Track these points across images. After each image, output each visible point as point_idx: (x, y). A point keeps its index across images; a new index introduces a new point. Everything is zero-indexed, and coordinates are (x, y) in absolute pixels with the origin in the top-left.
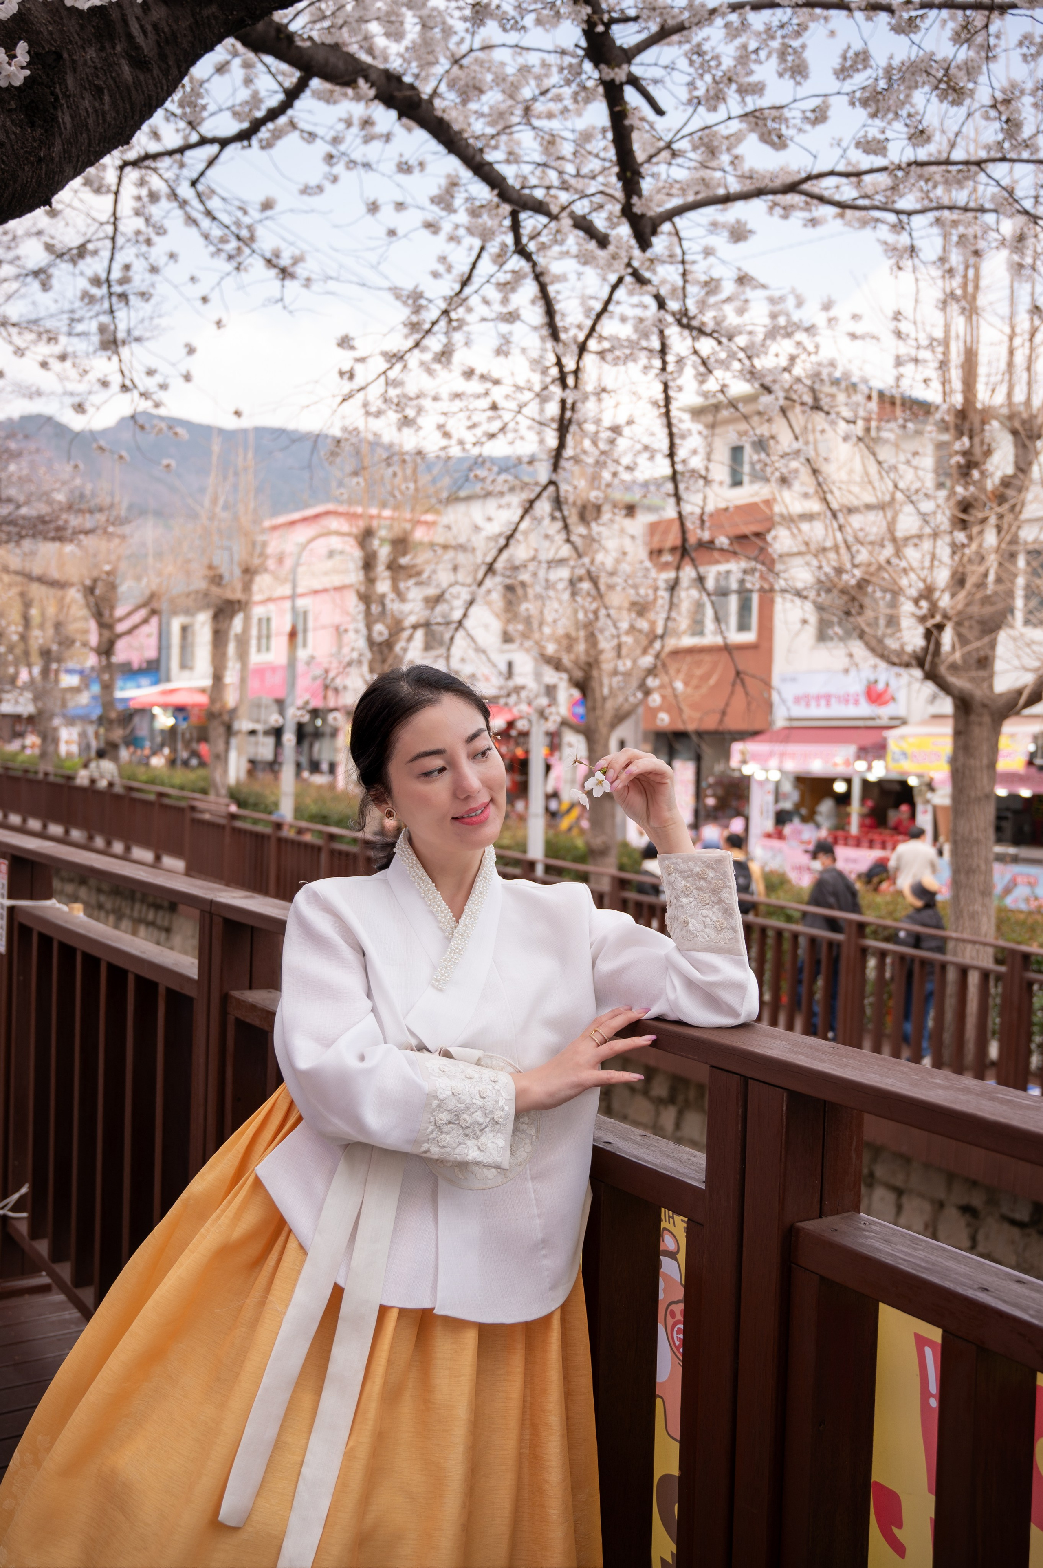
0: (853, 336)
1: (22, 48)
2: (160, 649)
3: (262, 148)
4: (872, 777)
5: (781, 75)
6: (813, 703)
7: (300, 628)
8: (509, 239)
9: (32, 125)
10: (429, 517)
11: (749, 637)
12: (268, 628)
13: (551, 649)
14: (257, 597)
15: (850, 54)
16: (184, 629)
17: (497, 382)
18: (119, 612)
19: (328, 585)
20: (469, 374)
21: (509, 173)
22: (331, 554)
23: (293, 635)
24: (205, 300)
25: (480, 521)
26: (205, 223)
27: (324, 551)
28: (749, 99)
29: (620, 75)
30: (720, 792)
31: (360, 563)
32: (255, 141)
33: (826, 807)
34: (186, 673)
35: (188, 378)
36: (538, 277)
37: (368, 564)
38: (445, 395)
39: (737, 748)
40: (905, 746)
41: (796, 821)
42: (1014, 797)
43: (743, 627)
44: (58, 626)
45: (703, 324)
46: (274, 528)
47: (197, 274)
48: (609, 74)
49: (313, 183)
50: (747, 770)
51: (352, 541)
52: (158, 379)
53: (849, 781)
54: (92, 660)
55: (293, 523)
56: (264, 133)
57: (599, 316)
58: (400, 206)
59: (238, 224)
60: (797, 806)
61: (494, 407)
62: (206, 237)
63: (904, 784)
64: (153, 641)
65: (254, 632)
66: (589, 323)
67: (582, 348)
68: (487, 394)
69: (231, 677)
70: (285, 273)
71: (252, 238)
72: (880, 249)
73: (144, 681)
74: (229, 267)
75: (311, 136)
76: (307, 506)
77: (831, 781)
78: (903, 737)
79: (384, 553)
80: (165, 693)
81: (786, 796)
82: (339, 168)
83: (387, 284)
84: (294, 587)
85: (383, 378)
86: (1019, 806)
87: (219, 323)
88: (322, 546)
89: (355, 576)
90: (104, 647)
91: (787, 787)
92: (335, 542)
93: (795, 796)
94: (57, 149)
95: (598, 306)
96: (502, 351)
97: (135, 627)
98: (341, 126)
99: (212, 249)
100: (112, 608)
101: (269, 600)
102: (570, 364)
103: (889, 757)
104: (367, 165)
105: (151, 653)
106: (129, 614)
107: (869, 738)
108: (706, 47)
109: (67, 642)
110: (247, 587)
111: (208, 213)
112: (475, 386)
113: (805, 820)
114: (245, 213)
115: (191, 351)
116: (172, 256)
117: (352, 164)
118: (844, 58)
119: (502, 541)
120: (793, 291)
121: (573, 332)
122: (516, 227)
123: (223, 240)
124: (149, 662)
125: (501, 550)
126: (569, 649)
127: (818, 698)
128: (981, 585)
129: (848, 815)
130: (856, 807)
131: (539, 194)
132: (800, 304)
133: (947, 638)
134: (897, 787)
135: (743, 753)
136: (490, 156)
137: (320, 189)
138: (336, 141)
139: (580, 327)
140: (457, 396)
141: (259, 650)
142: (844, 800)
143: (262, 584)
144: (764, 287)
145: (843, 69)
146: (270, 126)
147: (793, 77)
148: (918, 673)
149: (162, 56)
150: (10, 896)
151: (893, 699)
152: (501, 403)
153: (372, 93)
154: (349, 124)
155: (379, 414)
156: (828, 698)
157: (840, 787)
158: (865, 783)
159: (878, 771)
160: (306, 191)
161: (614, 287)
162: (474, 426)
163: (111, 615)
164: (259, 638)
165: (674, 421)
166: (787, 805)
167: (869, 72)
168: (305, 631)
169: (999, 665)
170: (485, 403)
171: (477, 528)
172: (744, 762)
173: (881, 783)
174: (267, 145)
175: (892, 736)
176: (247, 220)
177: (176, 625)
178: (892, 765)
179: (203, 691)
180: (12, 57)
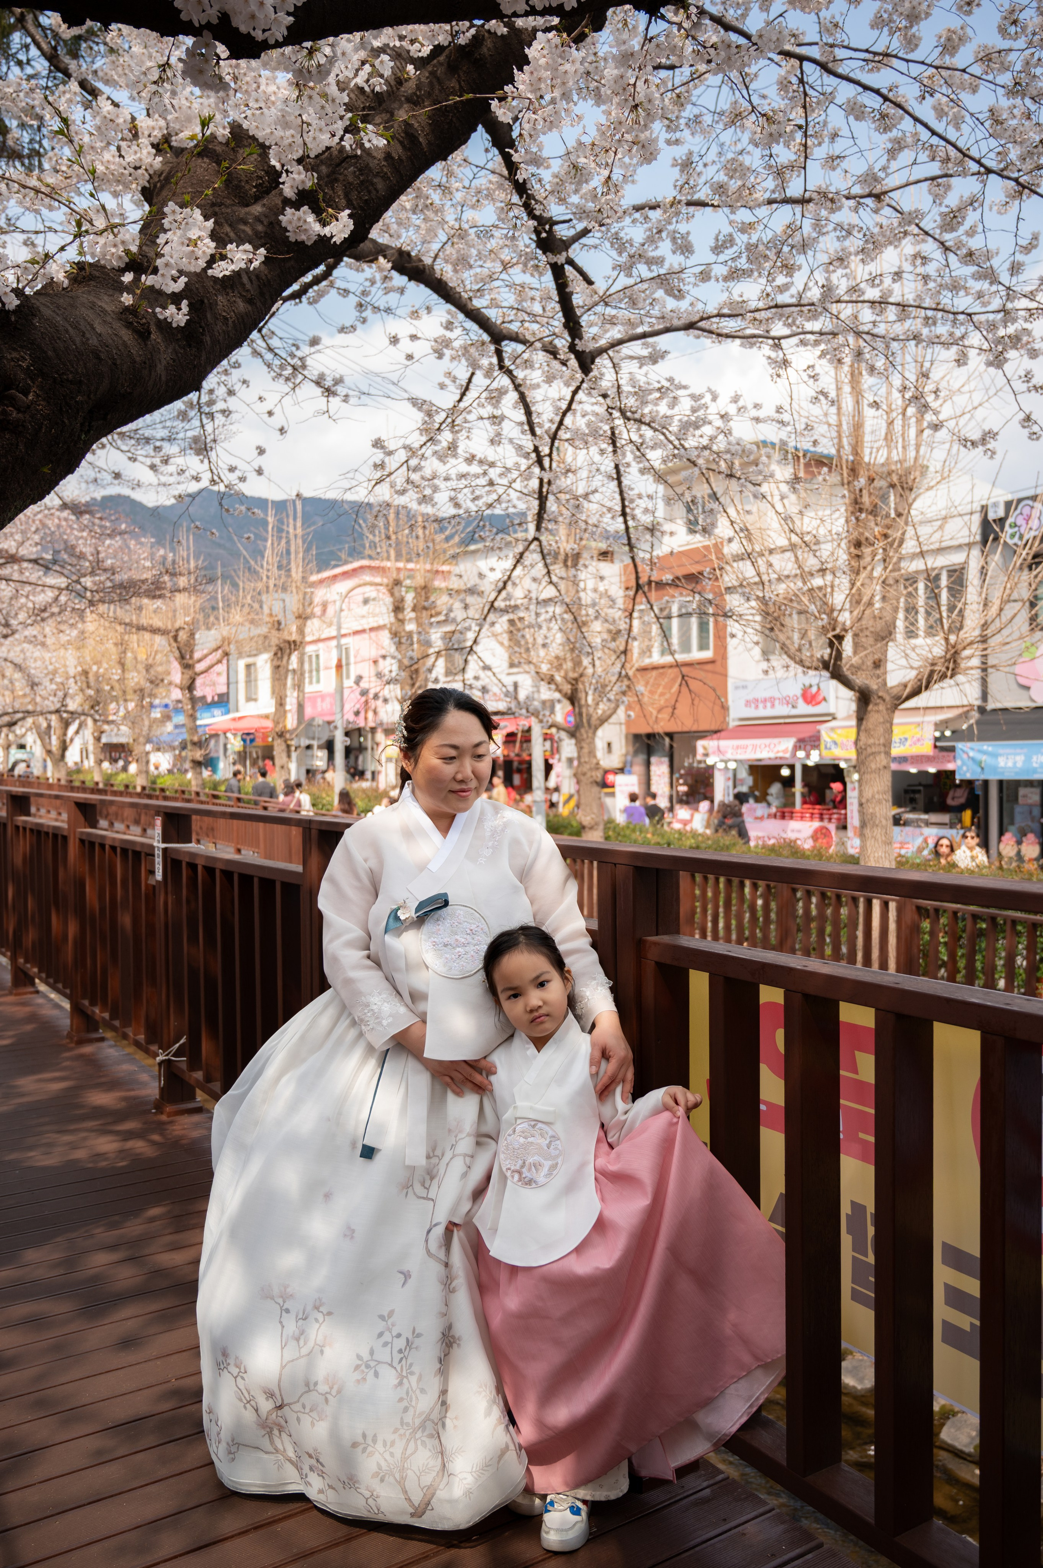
0: (757, 420)
1: (184, 304)
2: (228, 684)
3: (310, 303)
4: (810, 763)
5: (674, 252)
6: (761, 706)
7: (344, 662)
8: (495, 360)
9: (190, 346)
10: (445, 568)
11: (708, 654)
12: (318, 664)
13: (544, 668)
14: (308, 639)
15: (721, 237)
16: (248, 667)
17: (492, 465)
18: (197, 655)
19: (367, 627)
20: (471, 459)
21: (493, 314)
22: (366, 601)
23: (339, 666)
24: (270, 413)
25: (485, 570)
26: (269, 356)
27: (360, 599)
28: (654, 267)
29: (561, 259)
30: (690, 781)
31: (391, 608)
32: (304, 298)
33: (775, 789)
34: (252, 704)
35: (260, 472)
36: (517, 387)
37: (398, 608)
38: (454, 477)
39: (700, 744)
40: (834, 736)
41: (751, 801)
42: (923, 774)
43: (703, 647)
44: (148, 668)
45: (642, 415)
46: (321, 581)
47: (263, 394)
48: (553, 259)
49: (348, 324)
50: (710, 761)
51: (383, 589)
52: (238, 473)
53: (792, 767)
54: (177, 694)
55: (335, 577)
56: (311, 293)
57: (564, 414)
58: (414, 337)
59: (293, 356)
60: (752, 789)
61: (491, 483)
62: (269, 366)
63: (836, 767)
64: (223, 679)
65: (306, 666)
66: (558, 419)
67: (554, 437)
68: (485, 473)
69: (291, 704)
70: (329, 392)
71: (304, 367)
72: (765, 361)
73: (217, 712)
74: (286, 388)
75: (346, 292)
76: (346, 563)
77: (779, 767)
78: (833, 729)
79: (409, 598)
80: (234, 719)
81: (742, 782)
82: (368, 313)
83: (406, 396)
84: (339, 628)
85: (405, 466)
86: (930, 781)
87: (282, 430)
88: (358, 595)
89: (386, 618)
90: (186, 683)
91: (743, 774)
92: (370, 591)
93: (750, 781)
94: (203, 357)
95: (564, 405)
96: (495, 441)
97: (211, 667)
98: (368, 284)
99: (273, 374)
100: (192, 652)
101: (319, 640)
102: (545, 450)
103: (822, 747)
104: (388, 310)
105: (223, 689)
106: (206, 656)
107: (806, 732)
108: (622, 235)
109: (156, 682)
110: (301, 631)
111: (270, 349)
112: (475, 469)
113: (758, 800)
114: (298, 348)
115: (261, 451)
116: (244, 382)
117: (376, 309)
118: (717, 240)
119: (501, 584)
120: (709, 390)
121: (547, 425)
122: (499, 353)
123: (282, 367)
124: (220, 696)
125: (500, 592)
126: (559, 668)
127: (765, 701)
128: (870, 604)
129: (794, 795)
130: (798, 788)
131: (514, 327)
132: (715, 398)
133: (847, 646)
134: (832, 771)
135: (705, 748)
136: (477, 303)
137: (353, 328)
138: (364, 293)
139: (551, 421)
140: (463, 476)
141: (311, 683)
142: (789, 782)
143: (313, 628)
144: (685, 387)
145: (716, 248)
146: (316, 288)
147: (683, 253)
148: (826, 674)
149: (262, 294)
150: (164, 841)
151: (824, 699)
152: (498, 480)
153: (390, 265)
154: (373, 282)
155: (403, 492)
156: (772, 700)
157: (785, 772)
158: (805, 767)
159: (814, 758)
160: (342, 330)
161: (575, 393)
162: (476, 498)
163: (191, 657)
164: (311, 671)
165: (625, 489)
166: (744, 789)
167: (735, 248)
168: (348, 664)
169: (890, 666)
170: (483, 481)
171: (481, 576)
172: (706, 755)
173: (818, 767)
174: (313, 302)
175: (823, 729)
176: (299, 354)
177: (242, 664)
178: (825, 753)
179: (267, 717)
180: (179, 309)
